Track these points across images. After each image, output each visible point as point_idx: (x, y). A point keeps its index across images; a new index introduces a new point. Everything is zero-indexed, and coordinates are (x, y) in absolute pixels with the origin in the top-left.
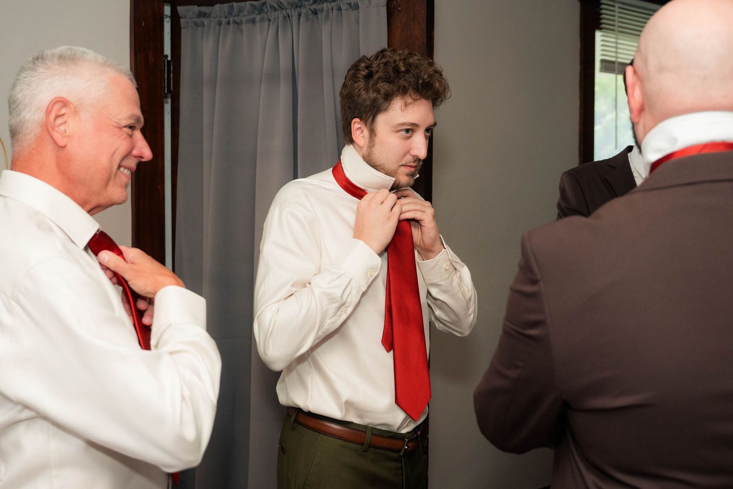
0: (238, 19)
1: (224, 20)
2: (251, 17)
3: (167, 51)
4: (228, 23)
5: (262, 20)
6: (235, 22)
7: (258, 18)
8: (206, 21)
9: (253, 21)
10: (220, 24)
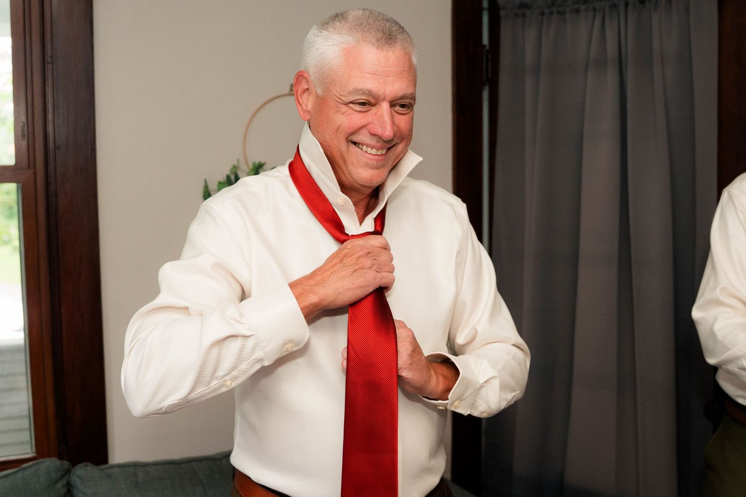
0: (561, 9)
1: (547, 11)
2: (576, 7)
3: (485, 41)
4: (551, 13)
5: (587, 9)
6: (559, 12)
7: (583, 7)
8: (528, 12)
9: (577, 11)
10: (542, 14)
